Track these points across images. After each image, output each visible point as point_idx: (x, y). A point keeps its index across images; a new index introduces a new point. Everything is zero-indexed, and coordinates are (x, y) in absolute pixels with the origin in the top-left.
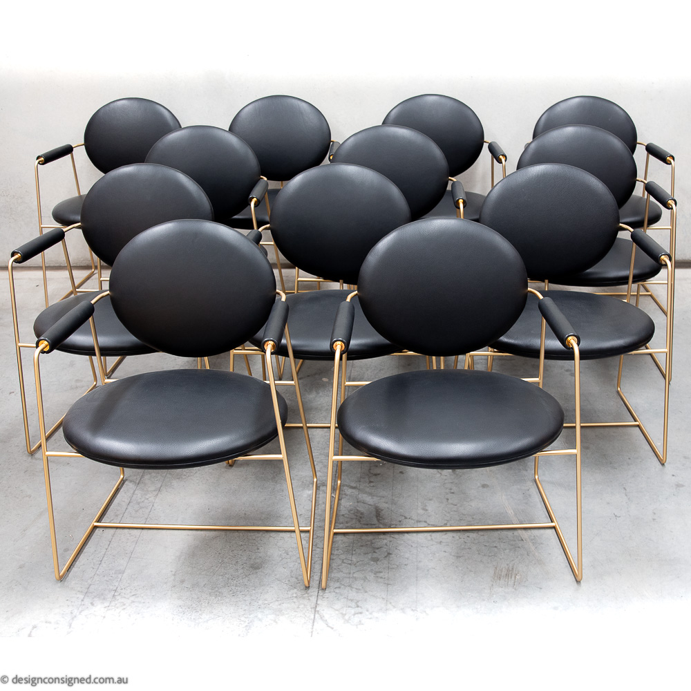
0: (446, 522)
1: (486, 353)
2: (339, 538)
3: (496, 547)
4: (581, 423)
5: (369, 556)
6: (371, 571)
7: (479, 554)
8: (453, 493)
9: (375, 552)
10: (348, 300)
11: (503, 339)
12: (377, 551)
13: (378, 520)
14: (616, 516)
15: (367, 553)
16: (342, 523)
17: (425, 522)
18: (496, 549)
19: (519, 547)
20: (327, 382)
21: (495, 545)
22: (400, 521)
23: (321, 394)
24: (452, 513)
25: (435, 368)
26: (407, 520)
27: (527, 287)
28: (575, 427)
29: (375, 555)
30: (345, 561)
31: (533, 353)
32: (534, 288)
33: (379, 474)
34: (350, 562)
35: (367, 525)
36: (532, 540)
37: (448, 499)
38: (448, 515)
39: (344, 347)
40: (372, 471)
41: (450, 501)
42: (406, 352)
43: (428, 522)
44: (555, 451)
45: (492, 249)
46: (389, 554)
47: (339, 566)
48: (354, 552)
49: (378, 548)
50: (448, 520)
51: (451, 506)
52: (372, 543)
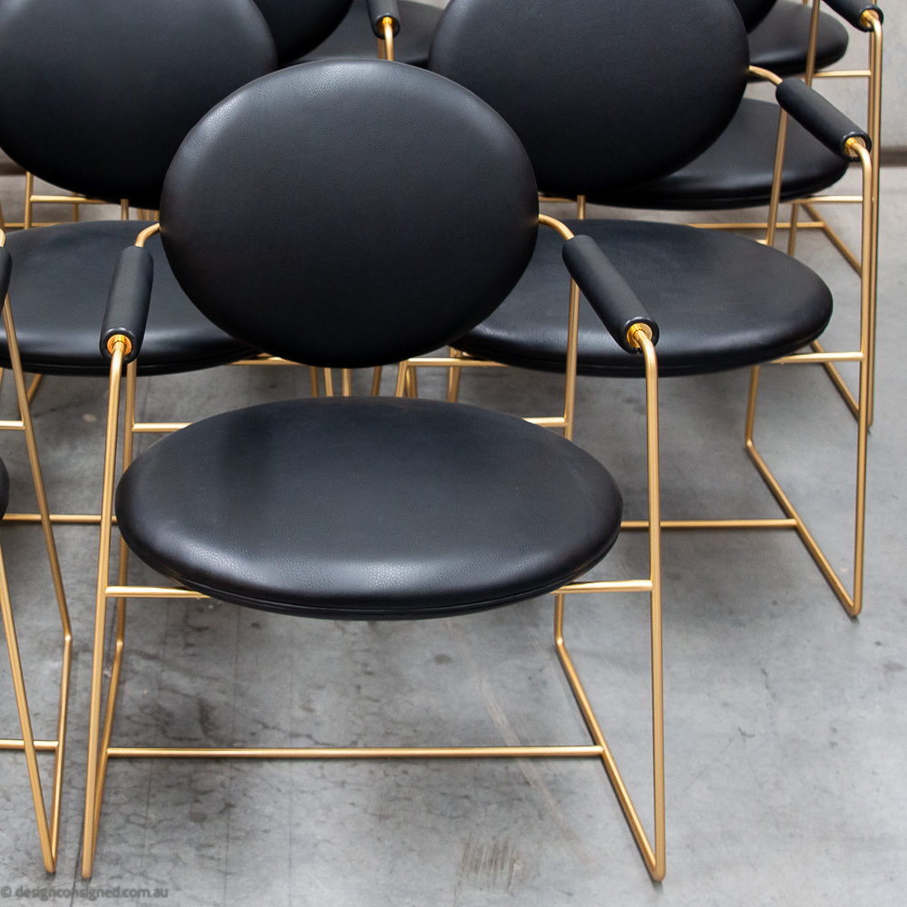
0: (354, 738)
1: (446, 359)
2: (119, 767)
3: (467, 797)
4: (661, 519)
5: (186, 809)
6: (190, 842)
7: (429, 812)
8: (370, 673)
9: (197, 801)
10: (140, 243)
11: (484, 329)
12: (201, 798)
13: (205, 730)
14: (743, 734)
15: (181, 803)
16: (127, 735)
17: (309, 737)
18: (467, 803)
19: (520, 800)
21: (465, 792)
22: (253, 734)
23: (80, 450)
24: (368, 718)
25: (330, 393)
26: (269, 732)
27: (537, 212)
28: (647, 530)
29: (198, 808)
30: (132, 819)
31: (551, 361)
32: (552, 215)
33: (207, 628)
34: (142, 821)
35: (181, 739)
36: (549, 783)
37: (359, 687)
38: (359, 722)
39: (130, 346)
40: (191, 622)
41: (364, 692)
42: (266, 358)
43: (315, 736)
44: (599, 584)
45: (458, 126)
46: (229, 806)
47: (118, 828)
48: (152, 800)
49: (204, 793)
50: (359, 735)
51: (368, 702)
52: (191, 781)
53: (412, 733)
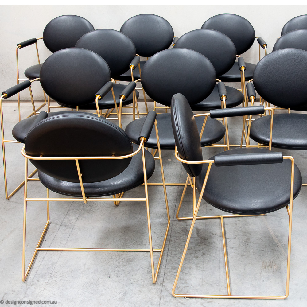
0: (235, 237)
3: (263, 250)
5: (193, 255)
6: (194, 263)
7: (254, 254)
8: (239, 221)
9: (196, 253)
12: (197, 252)
13: (198, 236)
15: (192, 254)
16: (178, 237)
18: (263, 252)
19: (276, 251)
20: (170, 161)
21: (262, 249)
22: (210, 236)
23: (167, 167)
24: (239, 232)
26: (214, 236)
29: (196, 255)
30: (179, 258)
35: (192, 238)
36: (283, 247)
37: (236, 224)
38: (236, 233)
41: (237, 225)
42: (214, 145)
46: (204, 254)
47: (176, 260)
50: (237, 236)
51: (239, 228)
52: (194, 248)
53: (249, 235)
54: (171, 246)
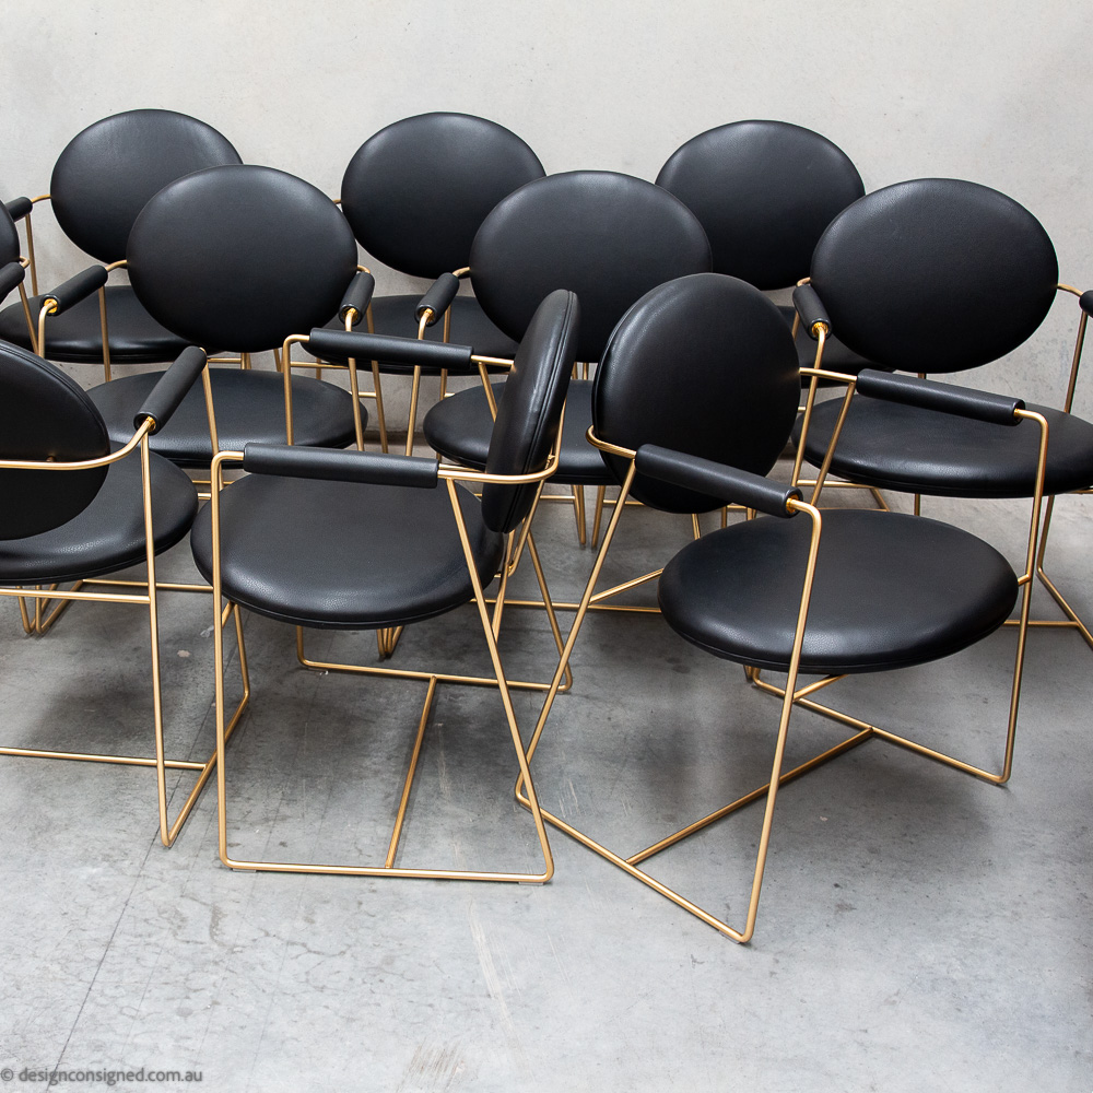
0: (344, 949)
3: (431, 1005)
5: (175, 1005)
6: (171, 1034)
7: (394, 1017)
8: (374, 891)
9: (188, 998)
12: (192, 995)
13: (212, 935)
15: (173, 999)
16: (141, 936)
17: (304, 945)
18: (429, 1010)
19: (478, 1010)
20: (185, 658)
21: (430, 1001)
22: (254, 940)
26: (269, 939)
29: (187, 1003)
30: (125, 1010)
33: (238, 844)
34: (134, 1013)
35: (188, 942)
36: (509, 997)
37: (360, 903)
38: (352, 934)
41: (364, 907)
43: (310, 945)
46: (215, 1003)
47: (110, 1019)
48: (147, 995)
49: (195, 991)
50: (349, 946)
51: (366, 917)
52: (187, 980)
53: (397, 947)
54: (108, 966)
